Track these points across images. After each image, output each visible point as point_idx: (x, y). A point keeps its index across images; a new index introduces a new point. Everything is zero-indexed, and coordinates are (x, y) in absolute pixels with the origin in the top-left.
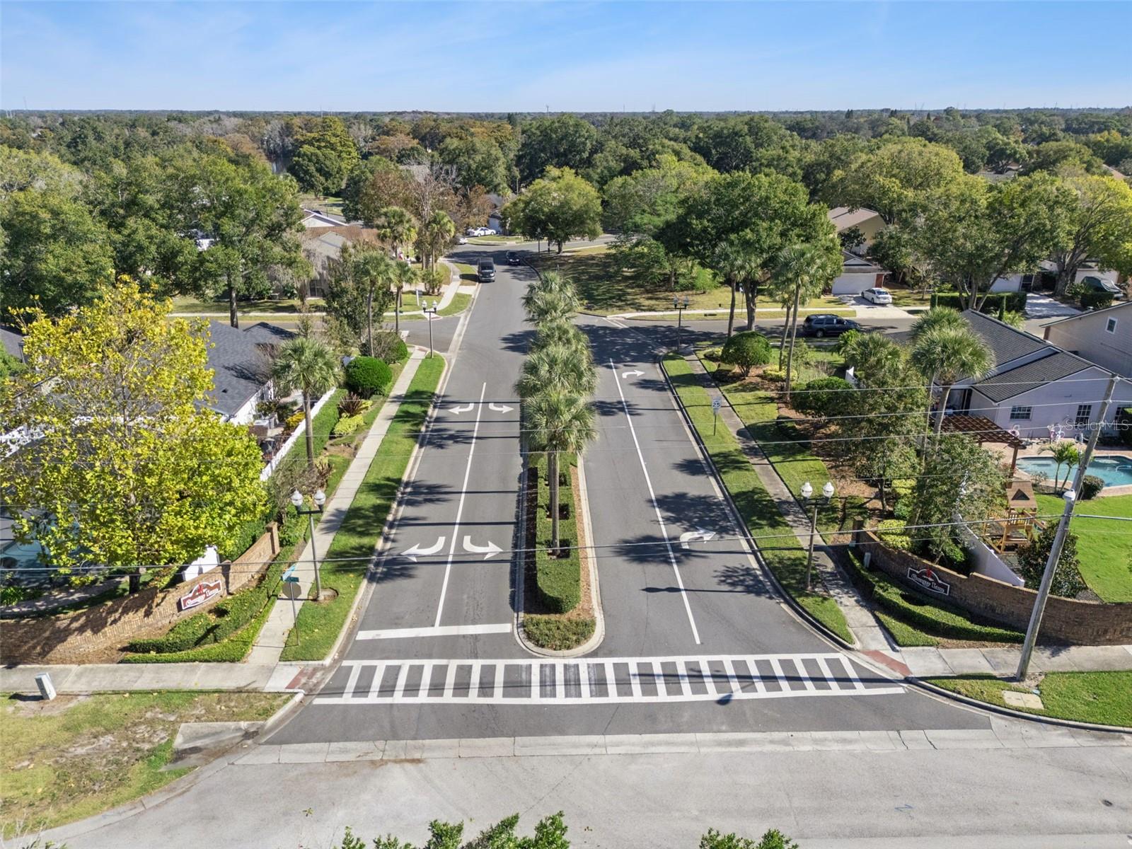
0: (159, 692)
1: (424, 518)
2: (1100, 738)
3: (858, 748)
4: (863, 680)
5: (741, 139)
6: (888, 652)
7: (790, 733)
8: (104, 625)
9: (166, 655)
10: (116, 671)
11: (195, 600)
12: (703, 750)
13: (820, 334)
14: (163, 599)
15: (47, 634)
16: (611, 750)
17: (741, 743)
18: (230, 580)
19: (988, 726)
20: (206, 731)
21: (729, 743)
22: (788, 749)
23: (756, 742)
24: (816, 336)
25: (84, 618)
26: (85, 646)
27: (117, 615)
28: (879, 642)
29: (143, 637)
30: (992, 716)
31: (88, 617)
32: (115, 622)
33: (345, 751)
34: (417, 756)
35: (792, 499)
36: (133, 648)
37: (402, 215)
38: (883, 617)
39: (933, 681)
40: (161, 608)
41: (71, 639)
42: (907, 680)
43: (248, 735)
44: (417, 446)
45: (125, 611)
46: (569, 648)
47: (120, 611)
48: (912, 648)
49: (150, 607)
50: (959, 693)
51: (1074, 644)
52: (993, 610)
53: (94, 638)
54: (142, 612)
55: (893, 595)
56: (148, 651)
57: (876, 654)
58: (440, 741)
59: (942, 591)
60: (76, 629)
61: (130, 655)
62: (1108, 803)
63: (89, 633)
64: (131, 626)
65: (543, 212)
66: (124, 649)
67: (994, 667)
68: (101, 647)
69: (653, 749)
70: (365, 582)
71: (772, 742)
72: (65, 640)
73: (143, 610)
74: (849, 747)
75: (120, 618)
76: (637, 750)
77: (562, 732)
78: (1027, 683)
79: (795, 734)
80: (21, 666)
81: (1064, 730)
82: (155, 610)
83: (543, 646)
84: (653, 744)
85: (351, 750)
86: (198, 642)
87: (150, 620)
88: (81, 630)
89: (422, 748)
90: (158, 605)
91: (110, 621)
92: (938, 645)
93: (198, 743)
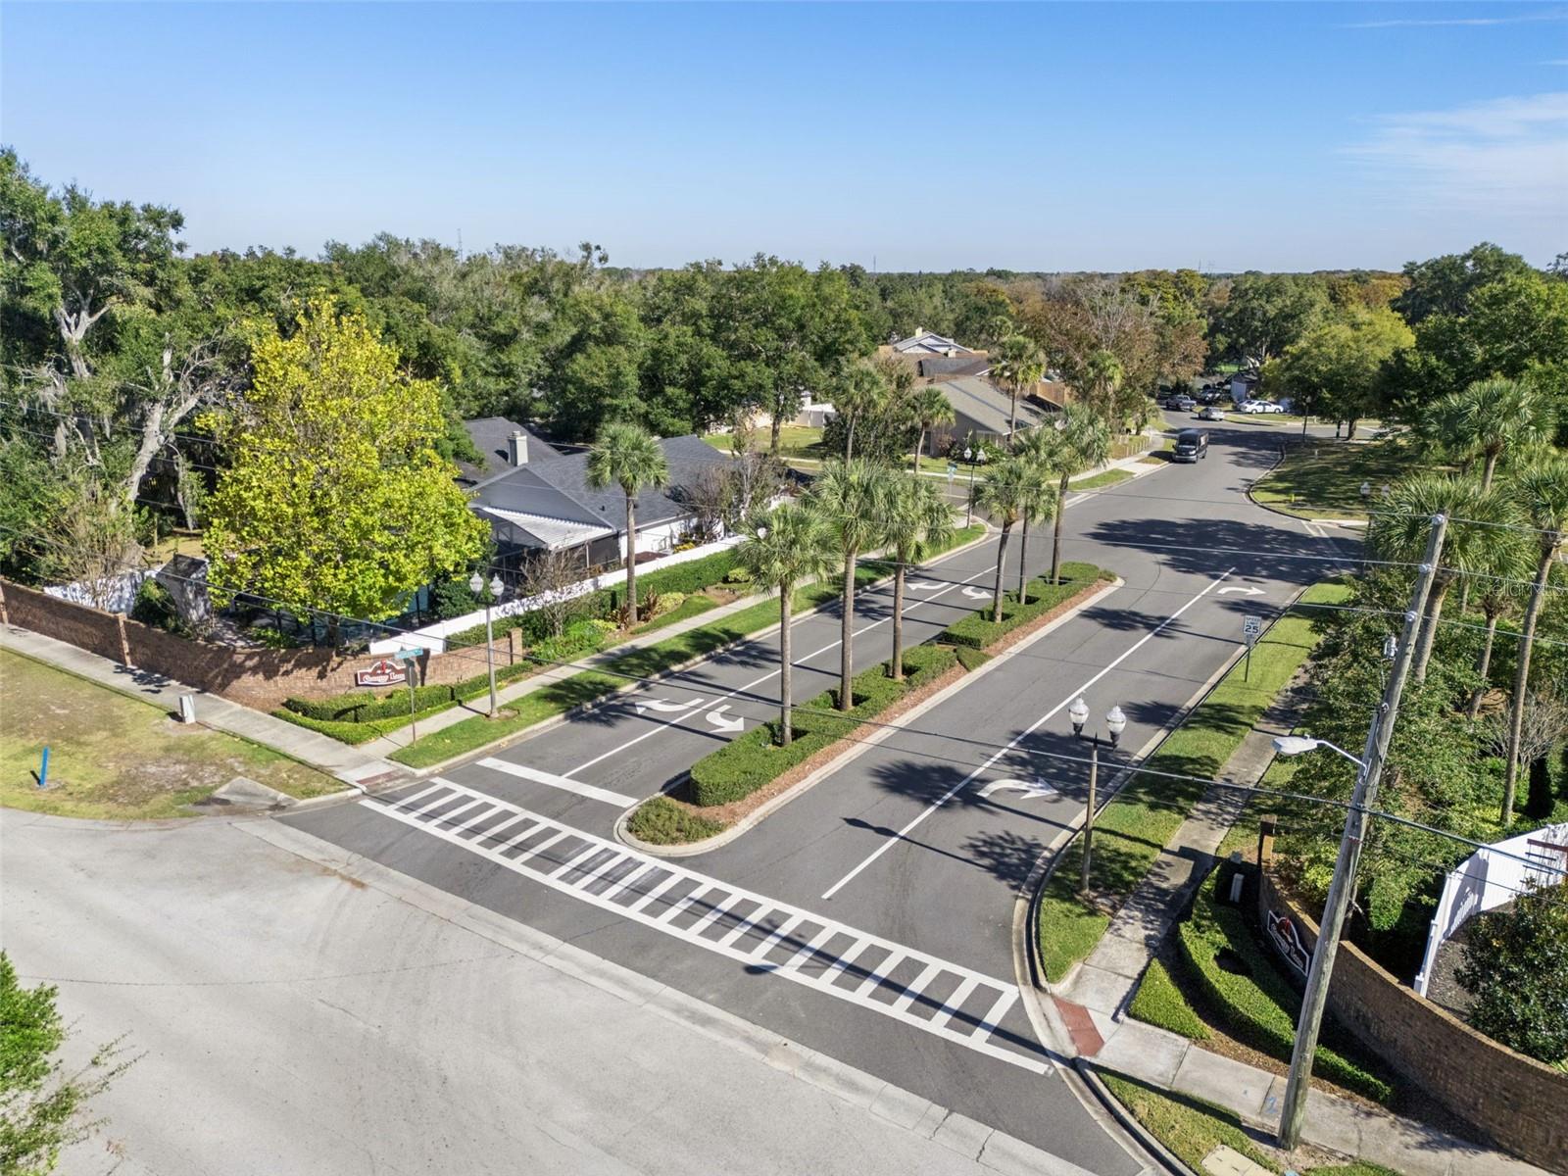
0: (260, 745)
1: (710, 678)
3: (855, 1101)
4: (999, 1031)
6: (1100, 1017)
7: (785, 1041)
8: (276, 673)
9: (308, 720)
10: (259, 718)
11: (375, 678)
12: (648, 1007)
14: (340, 664)
15: (225, 666)
16: (548, 960)
17: (707, 1021)
18: (428, 671)
20: (250, 790)
21: (691, 1015)
22: (760, 1056)
23: (730, 1030)
25: (257, 659)
26: (257, 689)
27: (289, 666)
28: (1105, 999)
29: (314, 700)
31: (261, 658)
32: (286, 673)
33: (320, 851)
34: (368, 881)
35: (1248, 786)
36: (291, 705)
37: (1023, 347)
39: (1108, 1078)
40: (336, 674)
41: (245, 677)
42: (1073, 1062)
43: (277, 807)
44: (815, 610)
45: (298, 665)
46: (656, 842)
47: (293, 662)
48: (1144, 1026)
49: (325, 669)
50: (1132, 1112)
51: (1499, 1149)
53: (265, 684)
54: (315, 672)
56: (296, 711)
57: (1075, 1011)
58: (405, 878)
60: (250, 669)
61: (280, 709)
63: (260, 676)
64: (301, 683)
65: (1317, 371)
66: (284, 704)
67: (1265, 1111)
68: (266, 694)
69: (594, 980)
70: (561, 716)
71: (748, 1039)
72: (239, 677)
73: (317, 670)
74: (844, 1094)
75: (292, 671)
76: (576, 972)
77: (525, 919)
78: (1294, 1156)
79: (792, 1045)
80: (208, 694)
82: (329, 674)
83: (631, 830)
85: (326, 852)
86: (339, 715)
87: (323, 684)
88: (254, 670)
89: (382, 876)
90: (333, 670)
91: (282, 670)
92: (1198, 1039)
93: (234, 798)
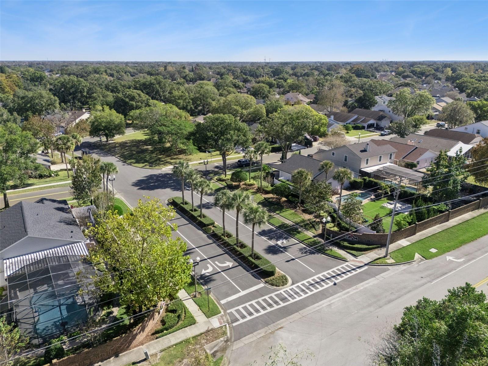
0: (184, 341)
2: (409, 264)
3: (371, 284)
4: (358, 268)
5: (154, 86)
6: (356, 259)
8: (145, 328)
9: (170, 330)
10: (159, 342)
12: (343, 297)
13: (244, 166)
15: (131, 338)
16: (324, 306)
19: (389, 270)
20: (213, 345)
21: (346, 294)
22: (359, 290)
23: (351, 291)
24: (243, 167)
26: (141, 338)
27: (148, 323)
28: (352, 258)
29: (154, 328)
30: (388, 267)
31: (141, 327)
33: (259, 334)
34: (280, 327)
35: (294, 224)
36: (157, 332)
38: (347, 251)
39: (371, 263)
41: (137, 337)
42: (366, 265)
43: (227, 341)
46: (286, 284)
47: (148, 321)
48: (360, 256)
49: (154, 316)
50: (378, 264)
52: (369, 241)
55: (346, 244)
56: (163, 332)
57: (353, 261)
58: (281, 321)
59: (356, 240)
61: (157, 335)
62: (422, 277)
63: (141, 333)
64: (150, 326)
66: (153, 334)
67: (379, 255)
68: (145, 336)
70: (202, 286)
72: (135, 338)
74: (370, 284)
78: (388, 257)
80: (120, 355)
81: (402, 265)
83: (279, 286)
84: (331, 301)
85: (261, 333)
86: (178, 322)
87: (154, 321)
89: (278, 324)
91: (146, 325)
92: (364, 254)
93: (215, 349)
